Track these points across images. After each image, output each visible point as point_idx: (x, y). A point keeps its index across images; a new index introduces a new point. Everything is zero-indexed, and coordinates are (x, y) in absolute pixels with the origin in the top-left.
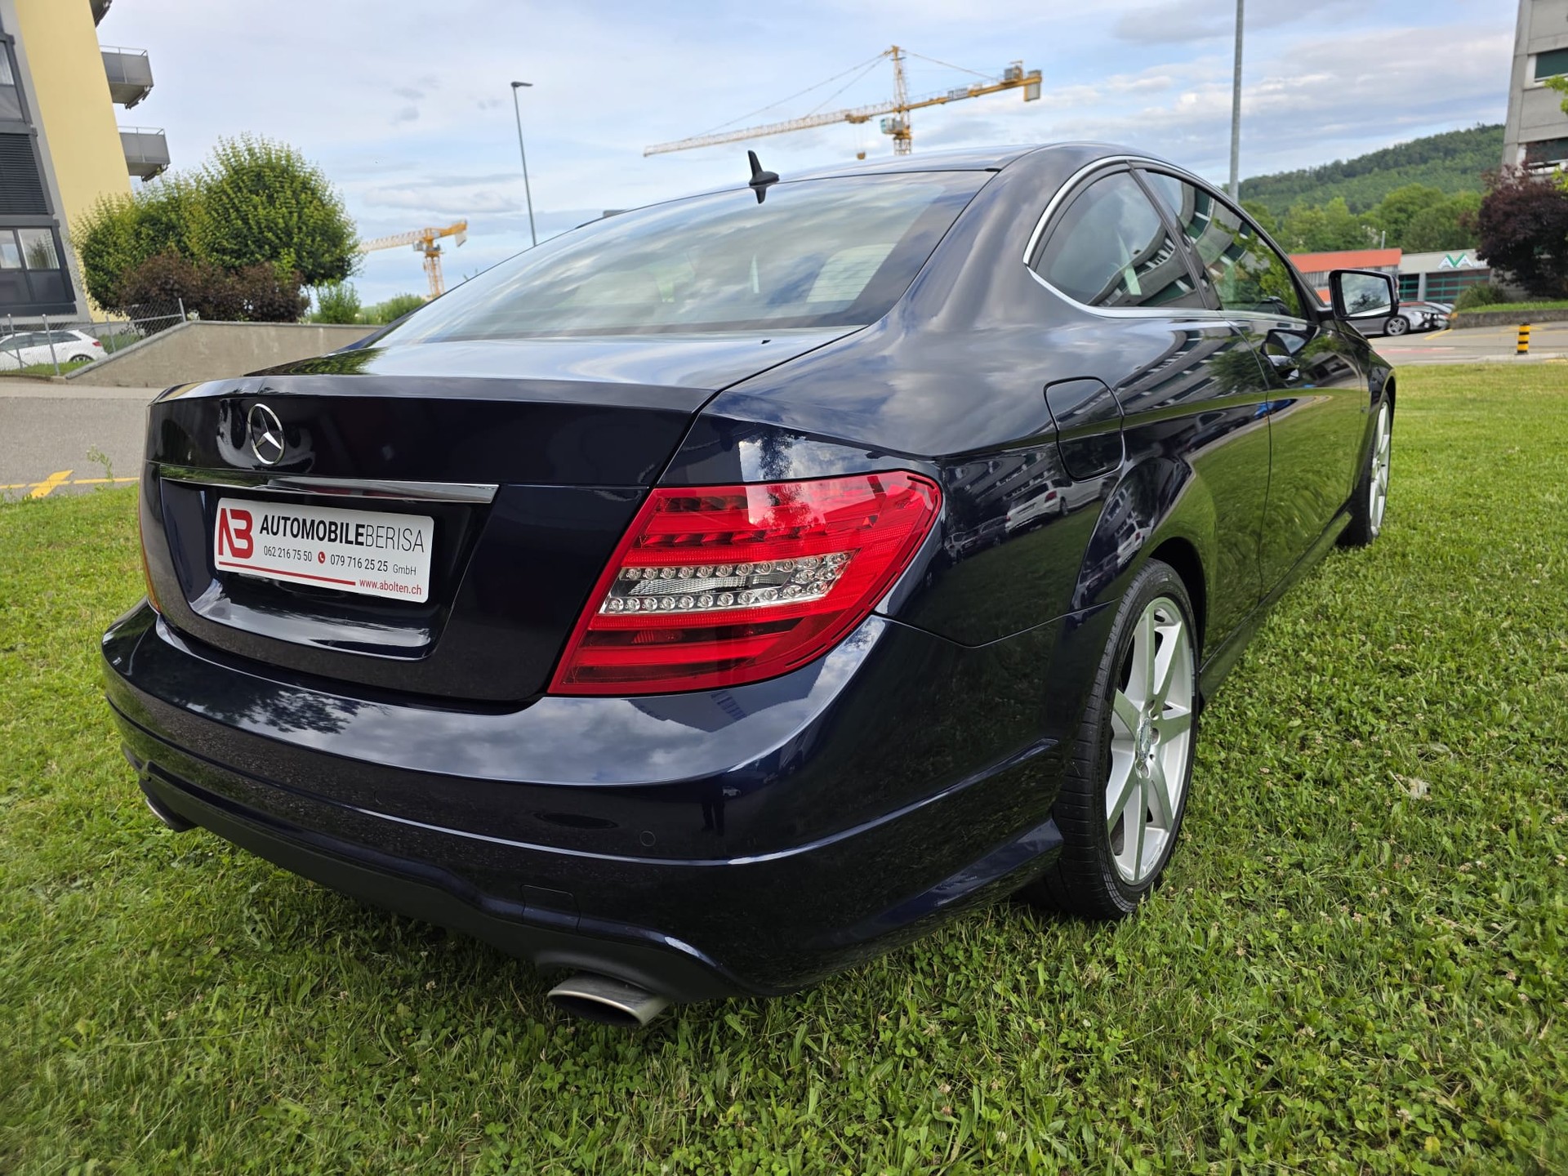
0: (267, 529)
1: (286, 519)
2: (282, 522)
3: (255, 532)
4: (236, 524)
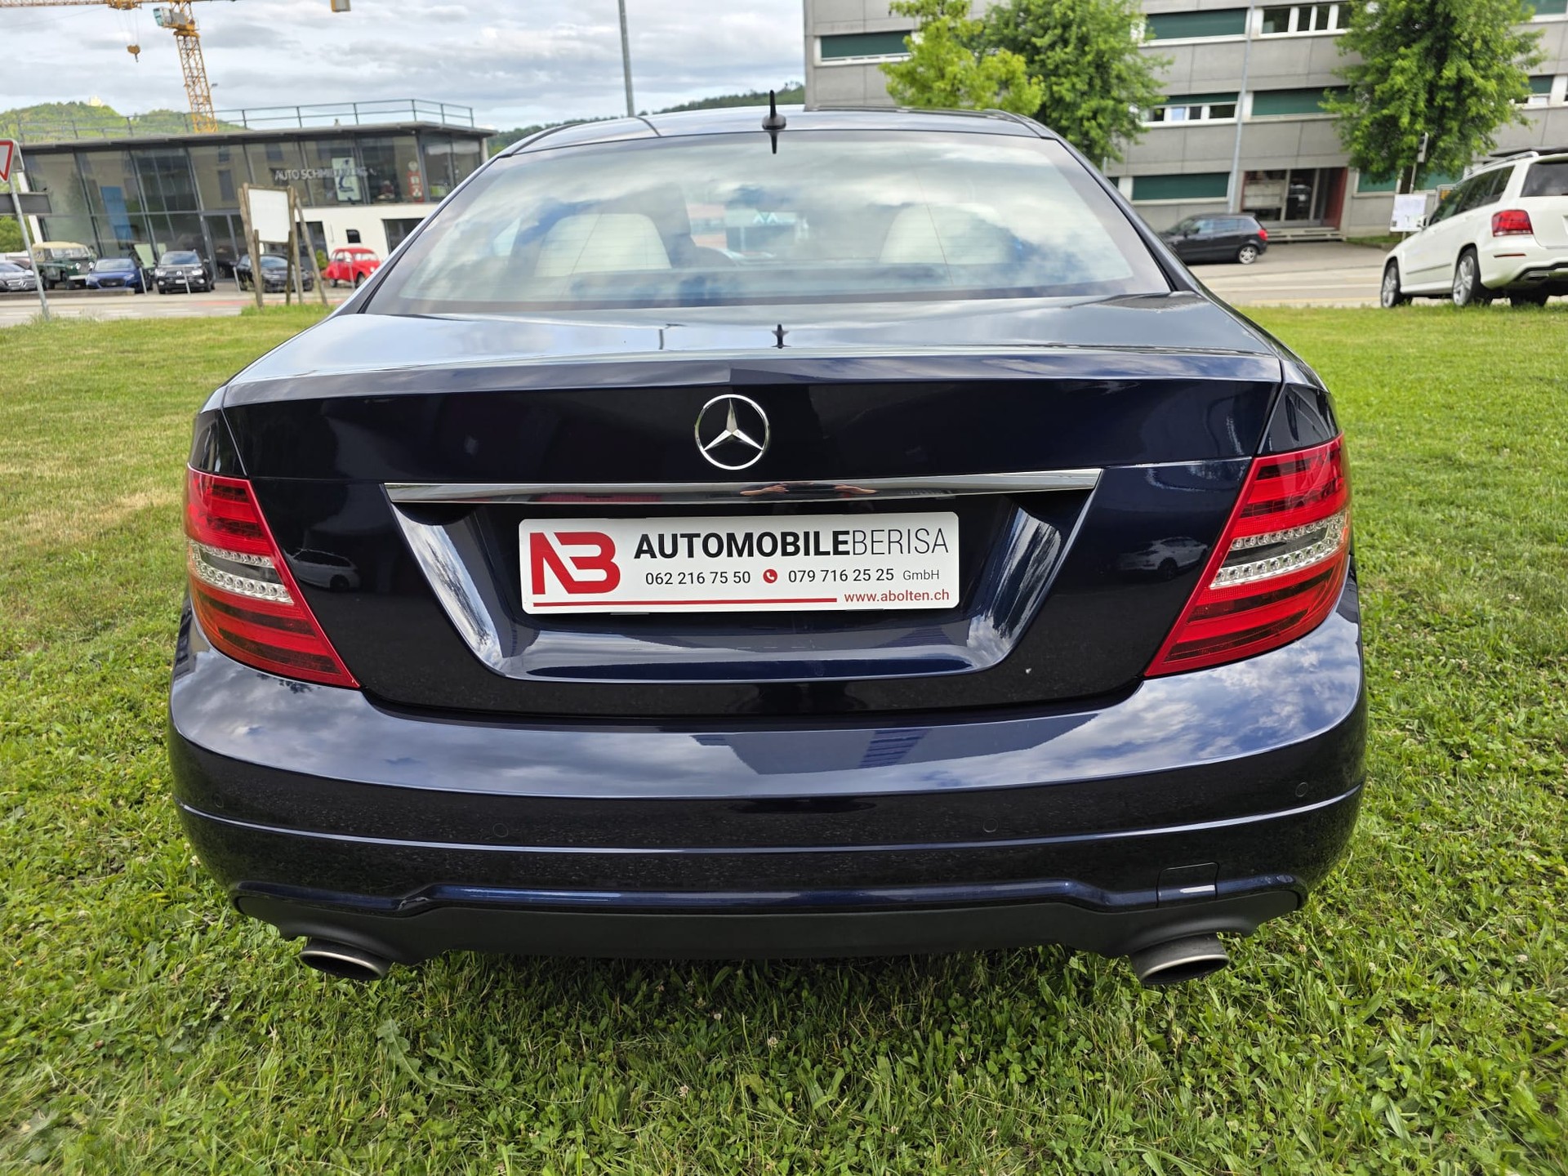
0: (648, 551)
1: (691, 536)
2: (682, 540)
3: (622, 558)
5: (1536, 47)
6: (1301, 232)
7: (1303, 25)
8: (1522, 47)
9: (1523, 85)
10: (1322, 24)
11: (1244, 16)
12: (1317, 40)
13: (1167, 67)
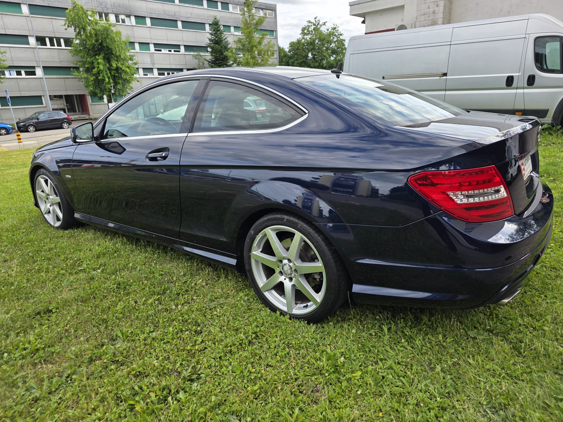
5: (135, 59)
6: (77, 116)
7: (52, 44)
8: (131, 59)
9: (135, 70)
10: (59, 44)
11: (28, 38)
12: (59, 50)
13: (4, 54)
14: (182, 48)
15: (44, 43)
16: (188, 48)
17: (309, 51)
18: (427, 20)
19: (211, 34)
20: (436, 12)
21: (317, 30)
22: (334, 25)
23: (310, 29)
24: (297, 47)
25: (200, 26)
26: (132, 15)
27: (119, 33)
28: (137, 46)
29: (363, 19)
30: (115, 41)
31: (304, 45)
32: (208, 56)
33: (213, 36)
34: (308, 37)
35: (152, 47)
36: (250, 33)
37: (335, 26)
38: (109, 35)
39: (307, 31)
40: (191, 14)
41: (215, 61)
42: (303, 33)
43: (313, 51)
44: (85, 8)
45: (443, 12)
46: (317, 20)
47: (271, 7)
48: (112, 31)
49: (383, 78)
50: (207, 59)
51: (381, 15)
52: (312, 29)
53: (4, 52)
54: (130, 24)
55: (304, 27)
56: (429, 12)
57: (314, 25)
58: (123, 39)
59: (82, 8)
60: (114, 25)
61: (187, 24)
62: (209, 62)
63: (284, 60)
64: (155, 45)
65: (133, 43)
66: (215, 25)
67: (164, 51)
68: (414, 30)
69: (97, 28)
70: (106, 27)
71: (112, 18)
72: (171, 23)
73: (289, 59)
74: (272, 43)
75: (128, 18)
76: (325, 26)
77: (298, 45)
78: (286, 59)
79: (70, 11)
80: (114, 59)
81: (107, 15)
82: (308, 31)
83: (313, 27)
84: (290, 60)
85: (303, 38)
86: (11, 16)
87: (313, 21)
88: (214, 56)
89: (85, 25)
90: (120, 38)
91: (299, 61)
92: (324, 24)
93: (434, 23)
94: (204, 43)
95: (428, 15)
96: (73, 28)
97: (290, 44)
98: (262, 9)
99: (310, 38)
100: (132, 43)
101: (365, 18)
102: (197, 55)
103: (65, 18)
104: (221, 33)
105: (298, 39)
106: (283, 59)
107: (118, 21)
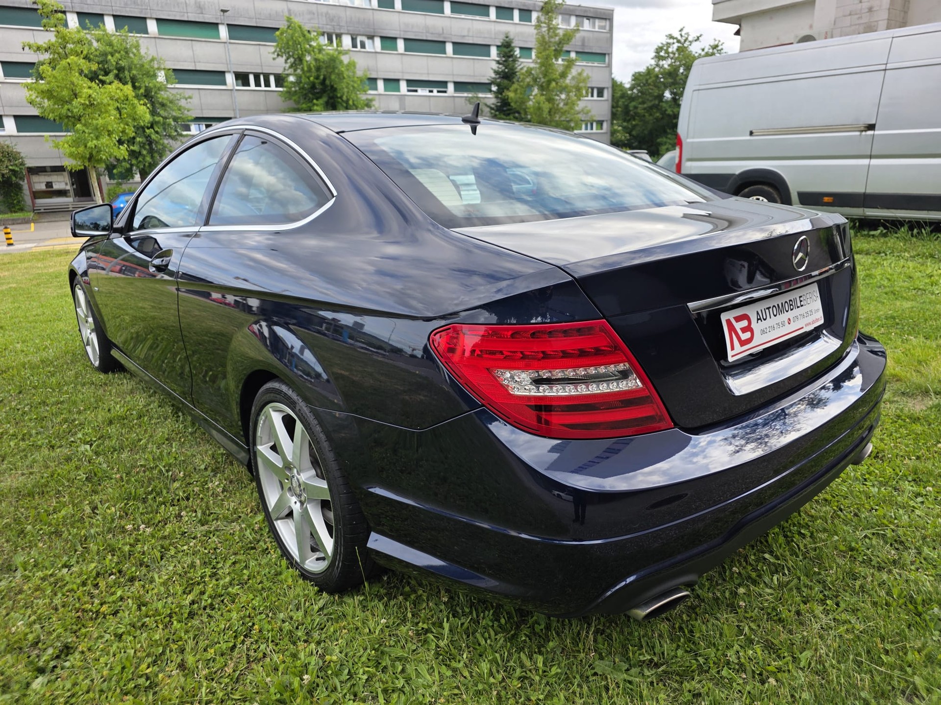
0: (760, 319)
1: (769, 308)
2: (767, 311)
3: (754, 325)
4: (738, 326)
7: (258, 84)
10: (267, 84)
11: (224, 76)
12: (267, 93)
13: (189, 100)
14: (451, 87)
15: (246, 83)
16: (460, 86)
17: (666, 87)
18: (856, 25)
19: (498, 62)
20: (875, 9)
21: (683, 51)
22: (715, 40)
23: (670, 50)
24: (644, 82)
25: (482, 49)
26: (377, 36)
27: (352, 65)
28: (380, 84)
29: (737, 27)
30: (344, 78)
31: (657, 76)
32: (489, 98)
33: (501, 66)
34: (666, 64)
35: (403, 85)
36: (547, 58)
37: (716, 43)
38: (337, 68)
39: (665, 53)
40: (469, 31)
41: (500, 106)
42: (658, 57)
43: (673, 87)
44: (306, 27)
45: (889, 9)
46: (683, 33)
47: (604, 13)
48: (341, 62)
49: (751, 133)
50: (488, 104)
51: (771, 18)
52: (675, 49)
53: (190, 98)
54: (373, 51)
55: (660, 45)
56: (861, 9)
57: (679, 41)
58: (359, 73)
59: (300, 27)
60: (346, 52)
61: (461, 47)
62: (492, 109)
63: (620, 103)
64: (410, 82)
65: (375, 80)
66: (506, 48)
67: (422, 92)
68: (829, 41)
69: (320, 56)
70: (333, 56)
71: (347, 41)
72: (435, 45)
73: (628, 101)
74: (585, 74)
75: (370, 41)
76: (697, 42)
77: (648, 77)
78: (623, 102)
79: (282, 34)
80: (342, 105)
81: (339, 36)
82: (667, 52)
83: (676, 45)
84: (631, 102)
85: (657, 65)
86: (204, 43)
87: (677, 34)
88: (501, 98)
89: (302, 54)
90: (354, 73)
91: (645, 106)
92: (698, 39)
93: (870, 28)
94: (486, 78)
95: (857, 16)
96: (284, 57)
97: (633, 76)
98: (588, 18)
99: (669, 65)
100: (373, 81)
101: (740, 25)
102: (472, 98)
103: (275, 44)
104: (514, 61)
105: (648, 68)
106: (618, 101)
107: (354, 45)
